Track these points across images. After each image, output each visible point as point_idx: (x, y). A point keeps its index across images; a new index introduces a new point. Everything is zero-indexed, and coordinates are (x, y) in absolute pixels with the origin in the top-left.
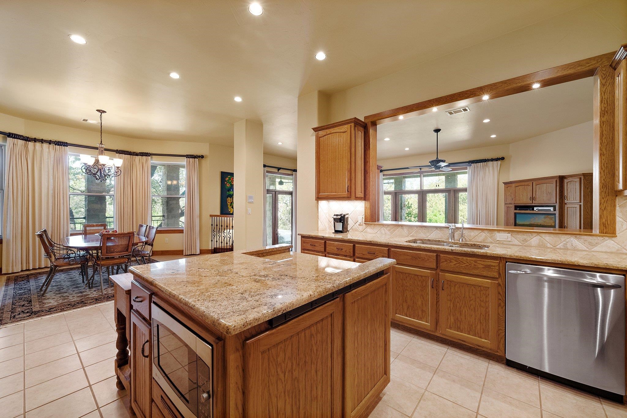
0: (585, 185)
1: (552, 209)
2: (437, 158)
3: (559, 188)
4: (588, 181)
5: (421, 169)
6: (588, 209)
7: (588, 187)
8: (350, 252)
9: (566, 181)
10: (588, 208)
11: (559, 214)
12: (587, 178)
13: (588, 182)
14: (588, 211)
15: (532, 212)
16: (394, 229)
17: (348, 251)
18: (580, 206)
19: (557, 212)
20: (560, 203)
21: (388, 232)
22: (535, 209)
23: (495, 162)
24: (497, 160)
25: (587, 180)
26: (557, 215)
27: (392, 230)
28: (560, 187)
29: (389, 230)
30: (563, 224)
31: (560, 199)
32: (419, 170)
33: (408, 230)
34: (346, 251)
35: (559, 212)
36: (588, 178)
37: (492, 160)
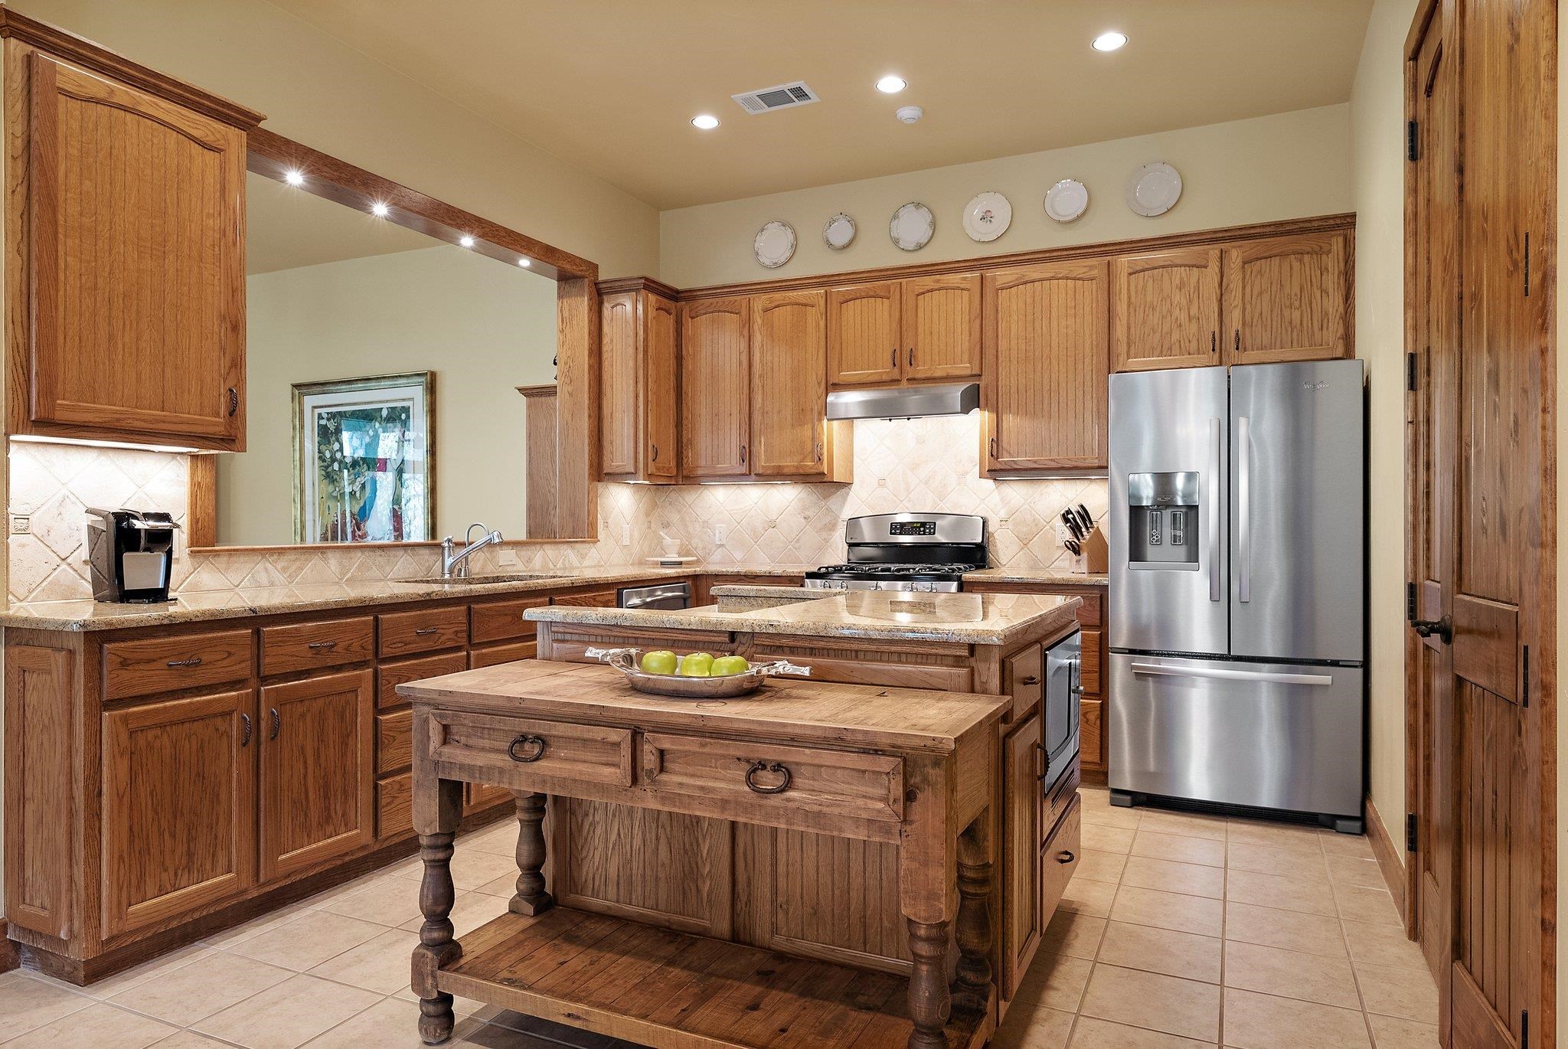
8: (363, 648)
16: (298, 563)
17: (356, 647)
21: (279, 577)
27: (294, 567)
29: (284, 569)
33: (340, 564)
34: (350, 645)
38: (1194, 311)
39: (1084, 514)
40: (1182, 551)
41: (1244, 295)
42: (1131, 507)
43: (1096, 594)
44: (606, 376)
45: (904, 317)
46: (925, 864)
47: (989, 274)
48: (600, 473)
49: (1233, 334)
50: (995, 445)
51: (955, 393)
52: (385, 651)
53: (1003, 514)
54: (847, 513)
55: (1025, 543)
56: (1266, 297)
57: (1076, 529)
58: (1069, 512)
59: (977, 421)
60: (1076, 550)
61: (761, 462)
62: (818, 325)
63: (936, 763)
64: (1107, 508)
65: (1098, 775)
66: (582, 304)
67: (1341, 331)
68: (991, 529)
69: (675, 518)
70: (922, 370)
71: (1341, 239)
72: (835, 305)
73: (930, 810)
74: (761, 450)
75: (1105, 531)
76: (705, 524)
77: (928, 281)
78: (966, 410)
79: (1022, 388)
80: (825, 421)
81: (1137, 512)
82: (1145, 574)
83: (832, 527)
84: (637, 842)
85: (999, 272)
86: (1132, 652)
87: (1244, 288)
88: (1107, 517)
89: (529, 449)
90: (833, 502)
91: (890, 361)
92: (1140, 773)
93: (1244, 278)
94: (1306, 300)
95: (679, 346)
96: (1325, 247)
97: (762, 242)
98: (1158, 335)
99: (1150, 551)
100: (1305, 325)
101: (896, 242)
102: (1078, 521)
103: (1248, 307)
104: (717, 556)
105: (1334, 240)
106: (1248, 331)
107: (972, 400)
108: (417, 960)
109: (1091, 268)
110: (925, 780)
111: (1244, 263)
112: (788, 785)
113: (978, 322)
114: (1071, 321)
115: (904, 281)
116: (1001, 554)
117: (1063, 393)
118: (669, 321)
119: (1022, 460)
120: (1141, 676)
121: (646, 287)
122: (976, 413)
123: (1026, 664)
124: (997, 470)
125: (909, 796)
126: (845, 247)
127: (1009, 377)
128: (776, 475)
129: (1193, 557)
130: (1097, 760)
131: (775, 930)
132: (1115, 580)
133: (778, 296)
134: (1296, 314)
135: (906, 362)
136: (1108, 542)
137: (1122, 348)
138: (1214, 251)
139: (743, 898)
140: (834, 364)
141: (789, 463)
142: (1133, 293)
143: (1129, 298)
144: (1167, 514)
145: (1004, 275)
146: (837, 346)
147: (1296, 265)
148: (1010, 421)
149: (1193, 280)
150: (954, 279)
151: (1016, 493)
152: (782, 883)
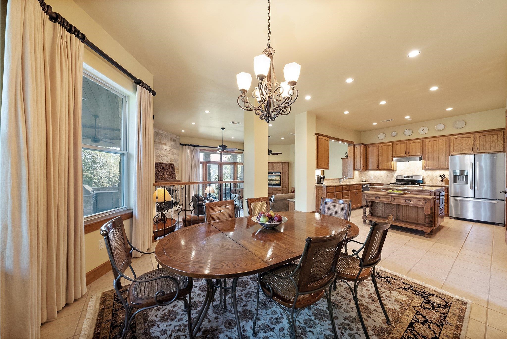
2: (223, 144)
15: (272, 174)
22: (273, 173)
38: (468, 144)
39: (444, 176)
40: (465, 182)
41: (479, 142)
42: (454, 175)
43: (447, 188)
44: (355, 157)
45: (407, 147)
46: (427, 209)
47: (424, 140)
48: (354, 169)
49: (477, 148)
50: (426, 166)
51: (418, 158)
52: (343, 190)
53: (426, 175)
54: (395, 175)
55: (431, 180)
56: (484, 142)
57: (442, 178)
58: (441, 175)
59: (422, 162)
60: (442, 181)
61: (381, 168)
62: (391, 148)
63: (429, 200)
64: (449, 175)
65: (447, 215)
66: (352, 147)
67: (502, 147)
68: (424, 178)
69: (363, 175)
70: (411, 154)
71: (502, 132)
72: (394, 145)
73: (428, 204)
74: (381, 166)
75: (449, 179)
76: (369, 176)
77: (412, 141)
78: (420, 160)
79: (431, 157)
80: (392, 162)
81: (455, 176)
82: (457, 185)
83: (393, 177)
84: (383, 210)
85: (426, 139)
86: (454, 196)
87: (479, 140)
88: (449, 176)
89: (343, 166)
90: (393, 173)
91: (405, 153)
92: (455, 214)
93: (479, 139)
94: (494, 142)
95: (366, 152)
96: (499, 133)
97: (379, 136)
98: (460, 148)
99: (458, 182)
100: (494, 146)
101: (405, 135)
102: (443, 177)
103: (480, 144)
104: (371, 181)
105: (501, 132)
106: (480, 147)
107: (421, 159)
108: (363, 217)
109: (445, 138)
110: (427, 201)
111: (479, 137)
112: (410, 202)
113: (422, 147)
114: (441, 147)
115: (407, 141)
116: (426, 181)
117: (439, 158)
118: (365, 148)
119: (431, 168)
120: (456, 200)
121: (362, 145)
122: (422, 160)
123: (437, 194)
124: (426, 168)
125: (425, 203)
126: (395, 136)
127: (428, 155)
128: (384, 170)
129: (467, 182)
130: (447, 212)
131: (403, 219)
132: (451, 186)
133: (384, 144)
134: (492, 145)
135: (408, 153)
136: (449, 180)
137: (452, 151)
138: (472, 135)
139: (398, 215)
140: (394, 154)
141: (386, 168)
142: (454, 142)
143: (454, 143)
144: (462, 176)
145: (427, 140)
146: (395, 151)
147: (492, 137)
148: (428, 162)
149: (468, 140)
150: (418, 141)
151: (429, 172)
152: (404, 214)
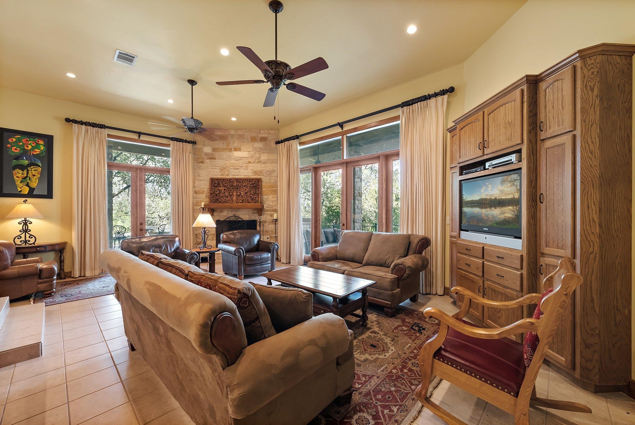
0: (586, 80)
1: (513, 157)
3: (529, 106)
4: (592, 70)
5: (342, 127)
6: (593, 142)
7: (592, 84)
9: (543, 86)
10: (594, 140)
11: (529, 168)
12: (589, 62)
13: (593, 73)
14: (592, 147)
18: (574, 137)
19: (524, 165)
20: (530, 141)
23: (440, 98)
24: (443, 93)
25: (589, 68)
26: (524, 171)
28: (531, 104)
30: (538, 190)
31: (530, 132)
32: (340, 130)
35: (529, 162)
36: (593, 61)
37: (436, 95)
